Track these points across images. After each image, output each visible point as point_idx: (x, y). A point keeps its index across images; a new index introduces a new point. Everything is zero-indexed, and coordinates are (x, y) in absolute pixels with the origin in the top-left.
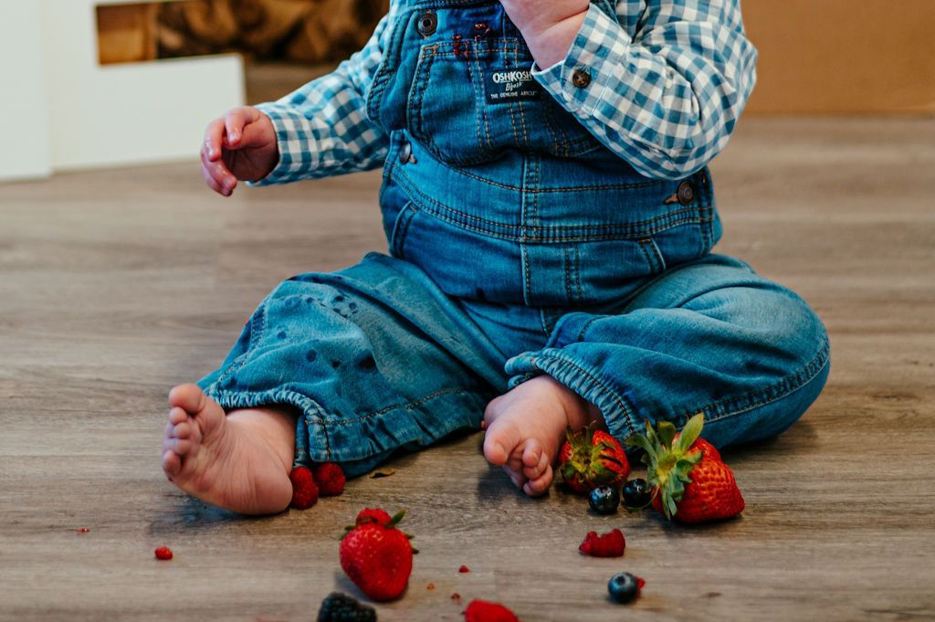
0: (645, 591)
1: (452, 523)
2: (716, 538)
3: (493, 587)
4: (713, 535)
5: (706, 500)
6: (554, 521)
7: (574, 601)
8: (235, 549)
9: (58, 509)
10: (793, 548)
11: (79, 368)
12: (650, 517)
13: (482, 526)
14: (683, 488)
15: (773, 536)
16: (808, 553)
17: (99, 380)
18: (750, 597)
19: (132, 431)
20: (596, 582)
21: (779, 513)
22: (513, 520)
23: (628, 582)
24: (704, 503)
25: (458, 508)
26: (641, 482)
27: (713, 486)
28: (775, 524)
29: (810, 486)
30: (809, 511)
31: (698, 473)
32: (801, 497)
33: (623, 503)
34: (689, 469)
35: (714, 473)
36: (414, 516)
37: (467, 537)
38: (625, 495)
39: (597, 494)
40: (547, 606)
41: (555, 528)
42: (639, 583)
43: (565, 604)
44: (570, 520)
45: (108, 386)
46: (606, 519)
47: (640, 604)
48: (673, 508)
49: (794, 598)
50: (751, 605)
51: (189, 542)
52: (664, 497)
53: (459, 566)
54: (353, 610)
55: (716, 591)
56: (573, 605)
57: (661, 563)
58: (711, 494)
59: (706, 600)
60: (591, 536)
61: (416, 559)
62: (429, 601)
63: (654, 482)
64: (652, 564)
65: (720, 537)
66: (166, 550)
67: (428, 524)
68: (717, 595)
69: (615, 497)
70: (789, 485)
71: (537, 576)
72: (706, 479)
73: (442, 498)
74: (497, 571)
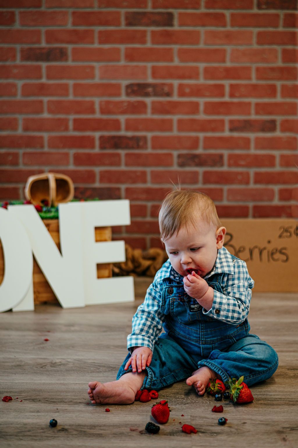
0: (228, 422)
1: (180, 403)
2: (246, 408)
3: (190, 420)
4: (246, 407)
5: (244, 398)
6: (206, 402)
7: (210, 424)
8: (126, 409)
9: (82, 397)
10: (265, 410)
11: (89, 359)
12: (230, 402)
13: (188, 404)
14: (238, 395)
15: (261, 407)
16: (269, 412)
17: (94, 363)
18: (254, 424)
19: (102, 377)
20: (215, 419)
21: (262, 401)
22: (196, 402)
23: (223, 420)
24: (243, 399)
25: (182, 399)
26: (228, 393)
27: (246, 395)
28: (261, 404)
29: (270, 394)
30: (270, 400)
31: (242, 391)
32: (268, 397)
33: (223, 398)
34: (240, 390)
35: (246, 391)
36: (171, 401)
37: (184, 407)
38: (224, 396)
39: (217, 396)
40: (203, 426)
41: (206, 404)
42: (226, 420)
43: (207, 425)
44: (210, 402)
45: (96, 364)
46: (219, 402)
47: (226, 425)
48: (235, 400)
49: (265, 424)
50: (254, 426)
51: (114, 407)
52: (233, 397)
53: (181, 415)
54: (154, 427)
55: (245, 422)
56: (210, 425)
57: (232, 414)
58: (245, 397)
59: (243, 424)
60: (215, 407)
61: (170, 413)
62: (173, 424)
63: (231, 393)
64: (230, 414)
65: (247, 407)
66: (108, 409)
67: (174, 403)
68: (246, 423)
69: (221, 396)
70: (265, 393)
71: (201, 417)
72: (244, 393)
73: (178, 396)
74: (191, 416)
